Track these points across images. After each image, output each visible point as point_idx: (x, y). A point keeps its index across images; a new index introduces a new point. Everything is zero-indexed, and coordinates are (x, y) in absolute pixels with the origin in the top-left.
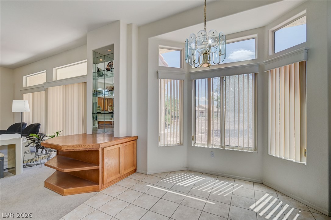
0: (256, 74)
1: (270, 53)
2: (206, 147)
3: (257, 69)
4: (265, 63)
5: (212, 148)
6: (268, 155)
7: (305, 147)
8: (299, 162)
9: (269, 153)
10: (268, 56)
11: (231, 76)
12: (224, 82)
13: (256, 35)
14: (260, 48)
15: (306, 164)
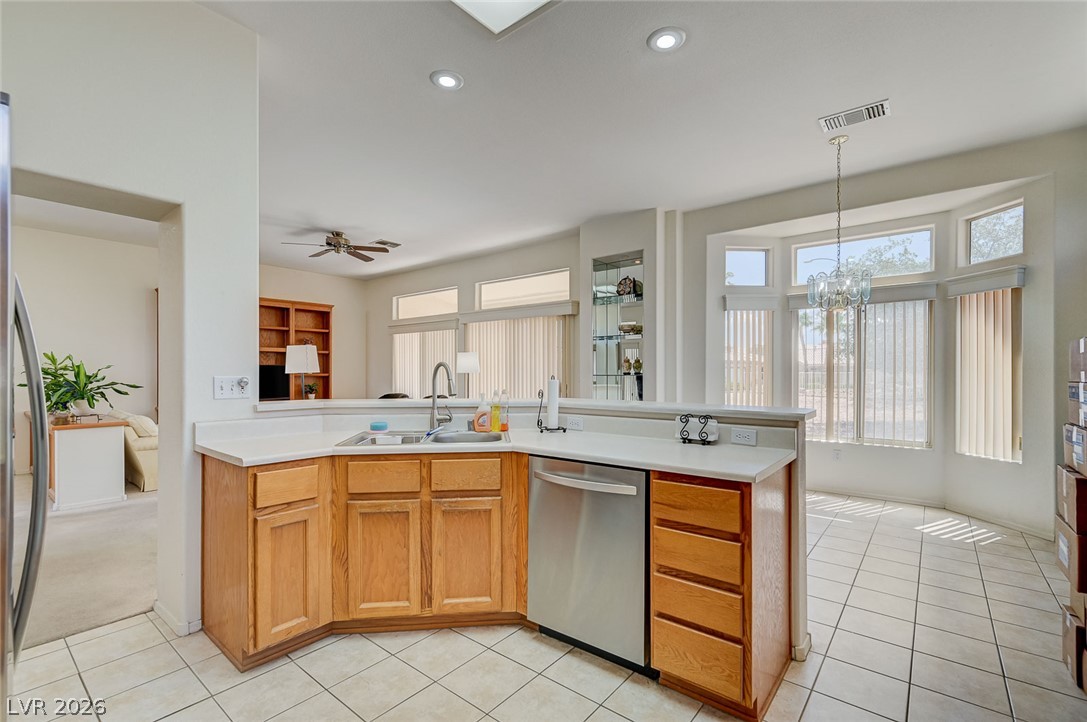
0: (931, 303)
1: (962, 263)
2: (824, 440)
3: (932, 293)
4: (949, 281)
5: (837, 443)
6: (955, 453)
7: (1020, 434)
8: (1011, 461)
9: (957, 450)
10: (956, 267)
11: (878, 306)
12: (863, 314)
13: (932, 226)
14: (941, 252)
15: (1021, 462)
